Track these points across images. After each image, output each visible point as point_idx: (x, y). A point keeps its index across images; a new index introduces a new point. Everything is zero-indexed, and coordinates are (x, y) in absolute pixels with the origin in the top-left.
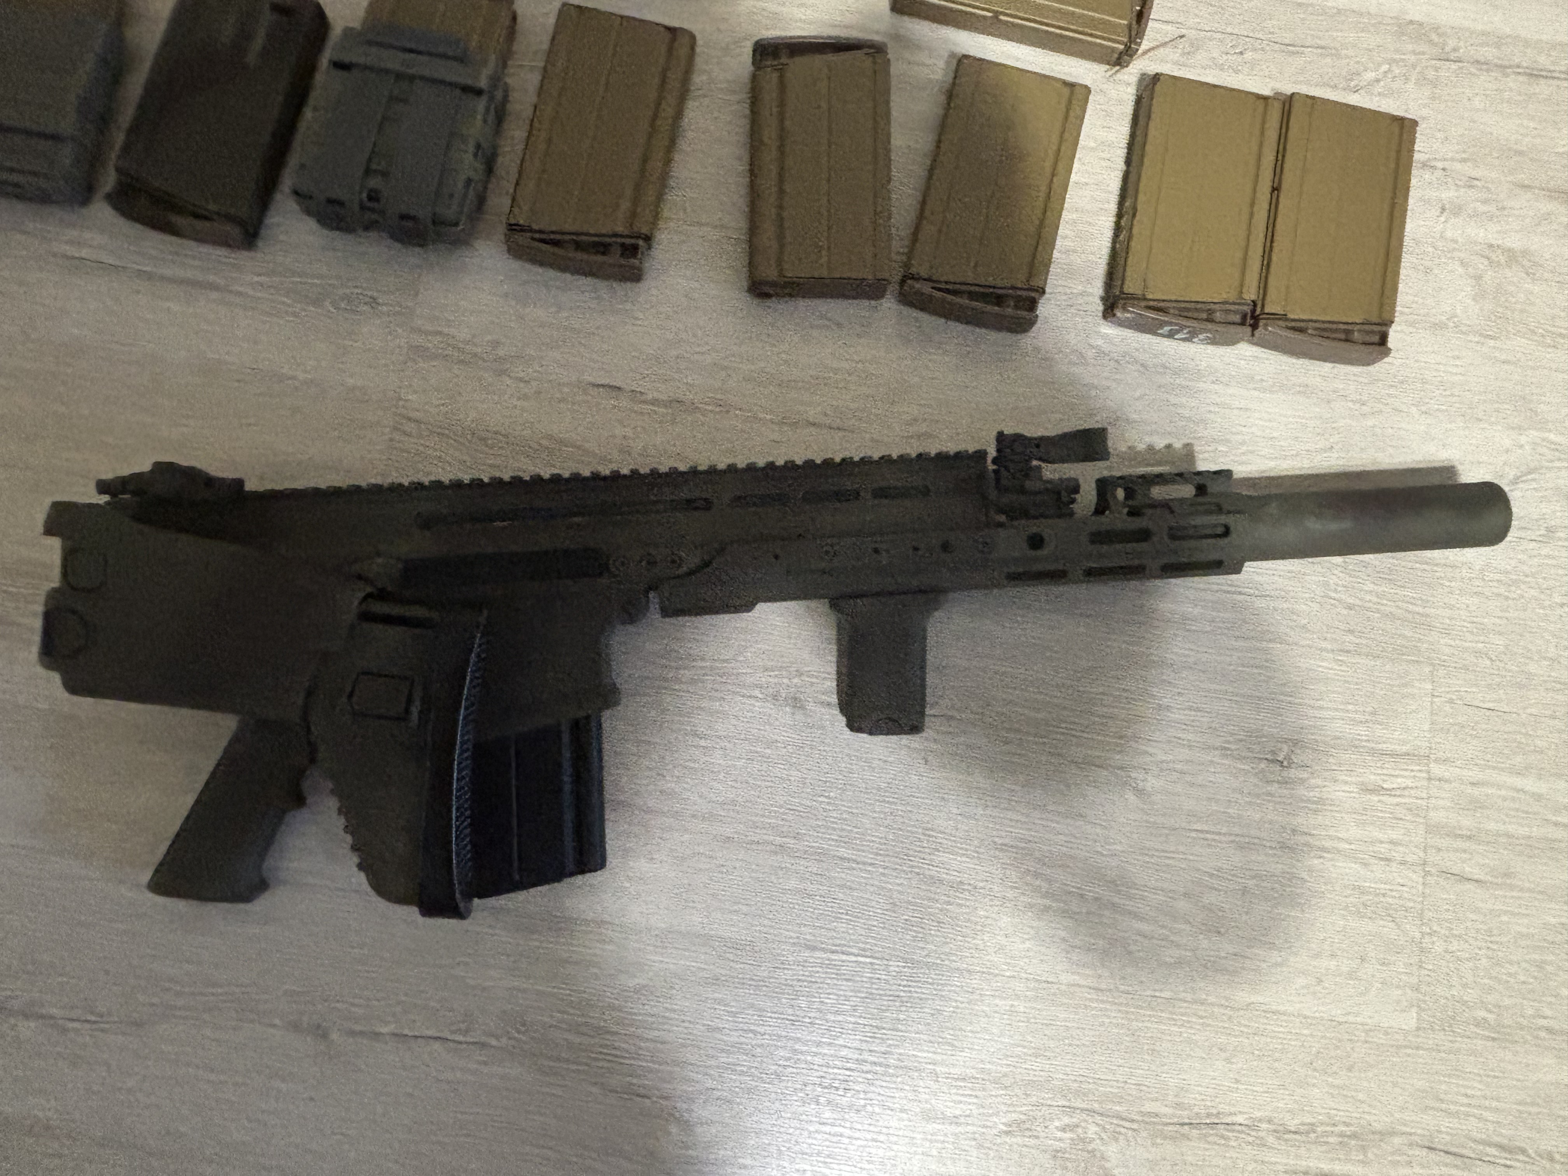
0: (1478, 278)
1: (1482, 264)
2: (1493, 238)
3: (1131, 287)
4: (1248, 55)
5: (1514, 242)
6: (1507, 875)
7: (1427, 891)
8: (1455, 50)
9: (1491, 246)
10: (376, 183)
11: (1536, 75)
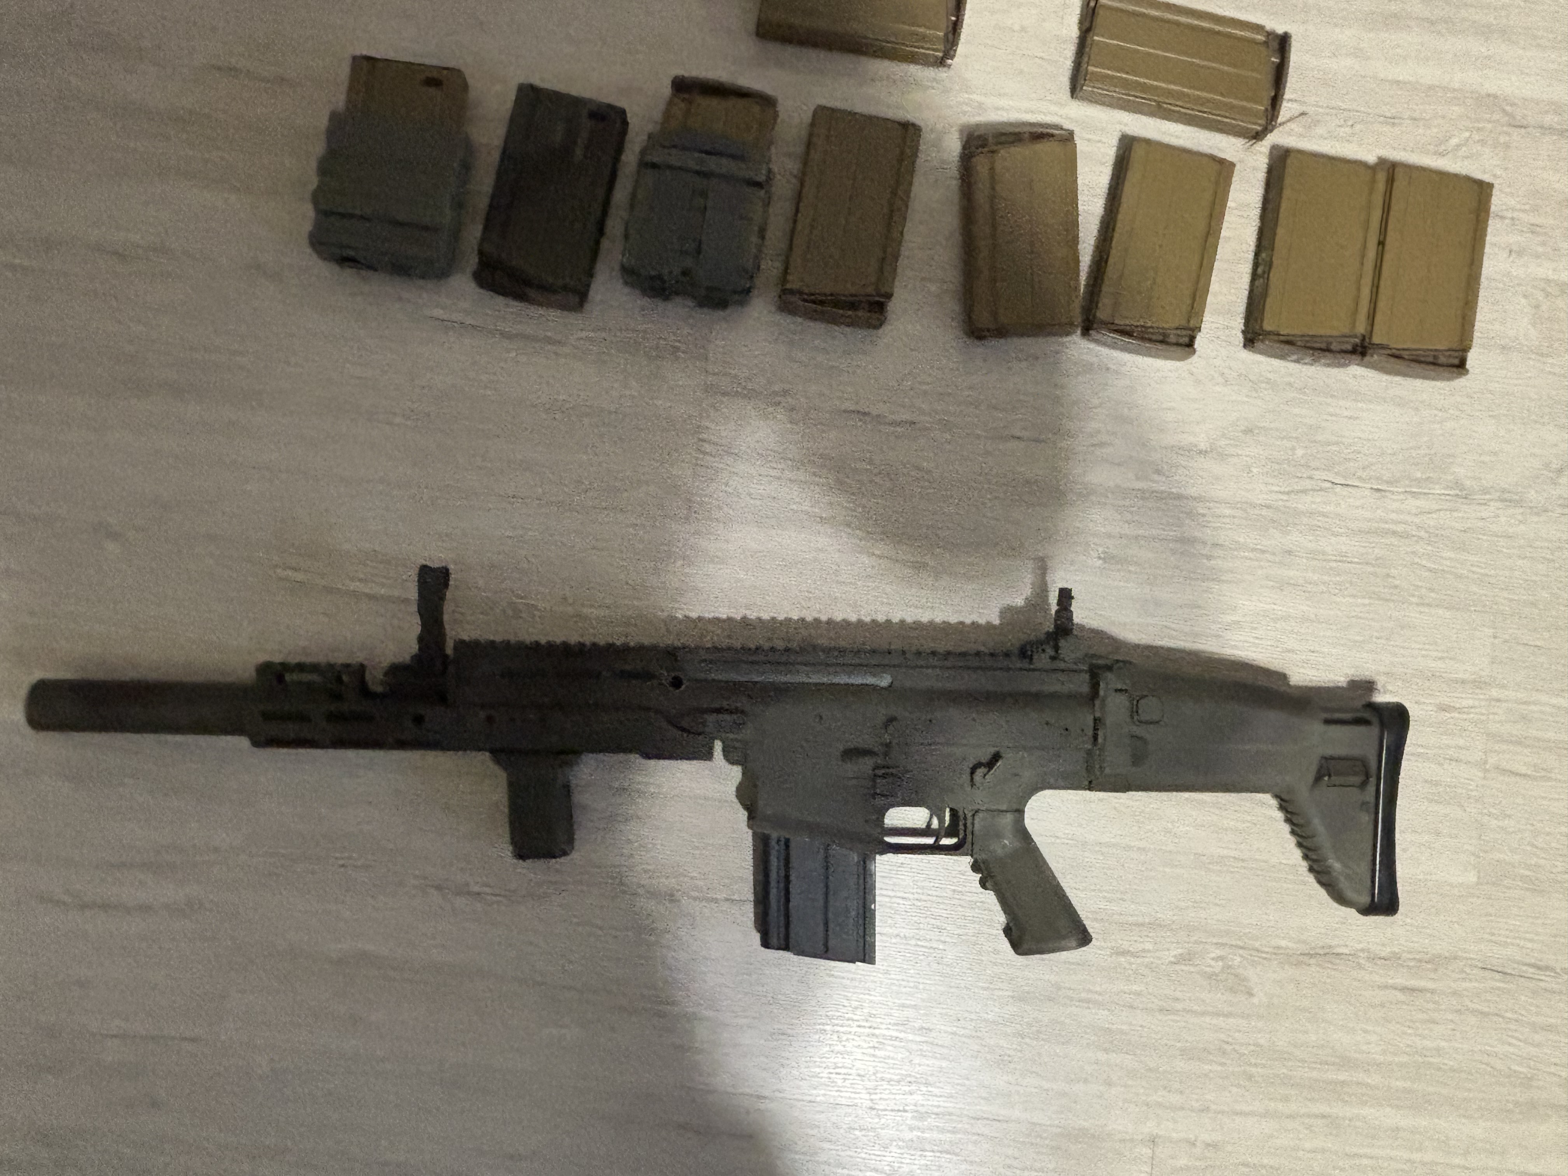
0: (1537, 307)
1: (1540, 296)
2: (1549, 274)
3: (1268, 325)
6: (1545, 770)
8: (1523, 117)
9: (1547, 280)
10: (689, 262)
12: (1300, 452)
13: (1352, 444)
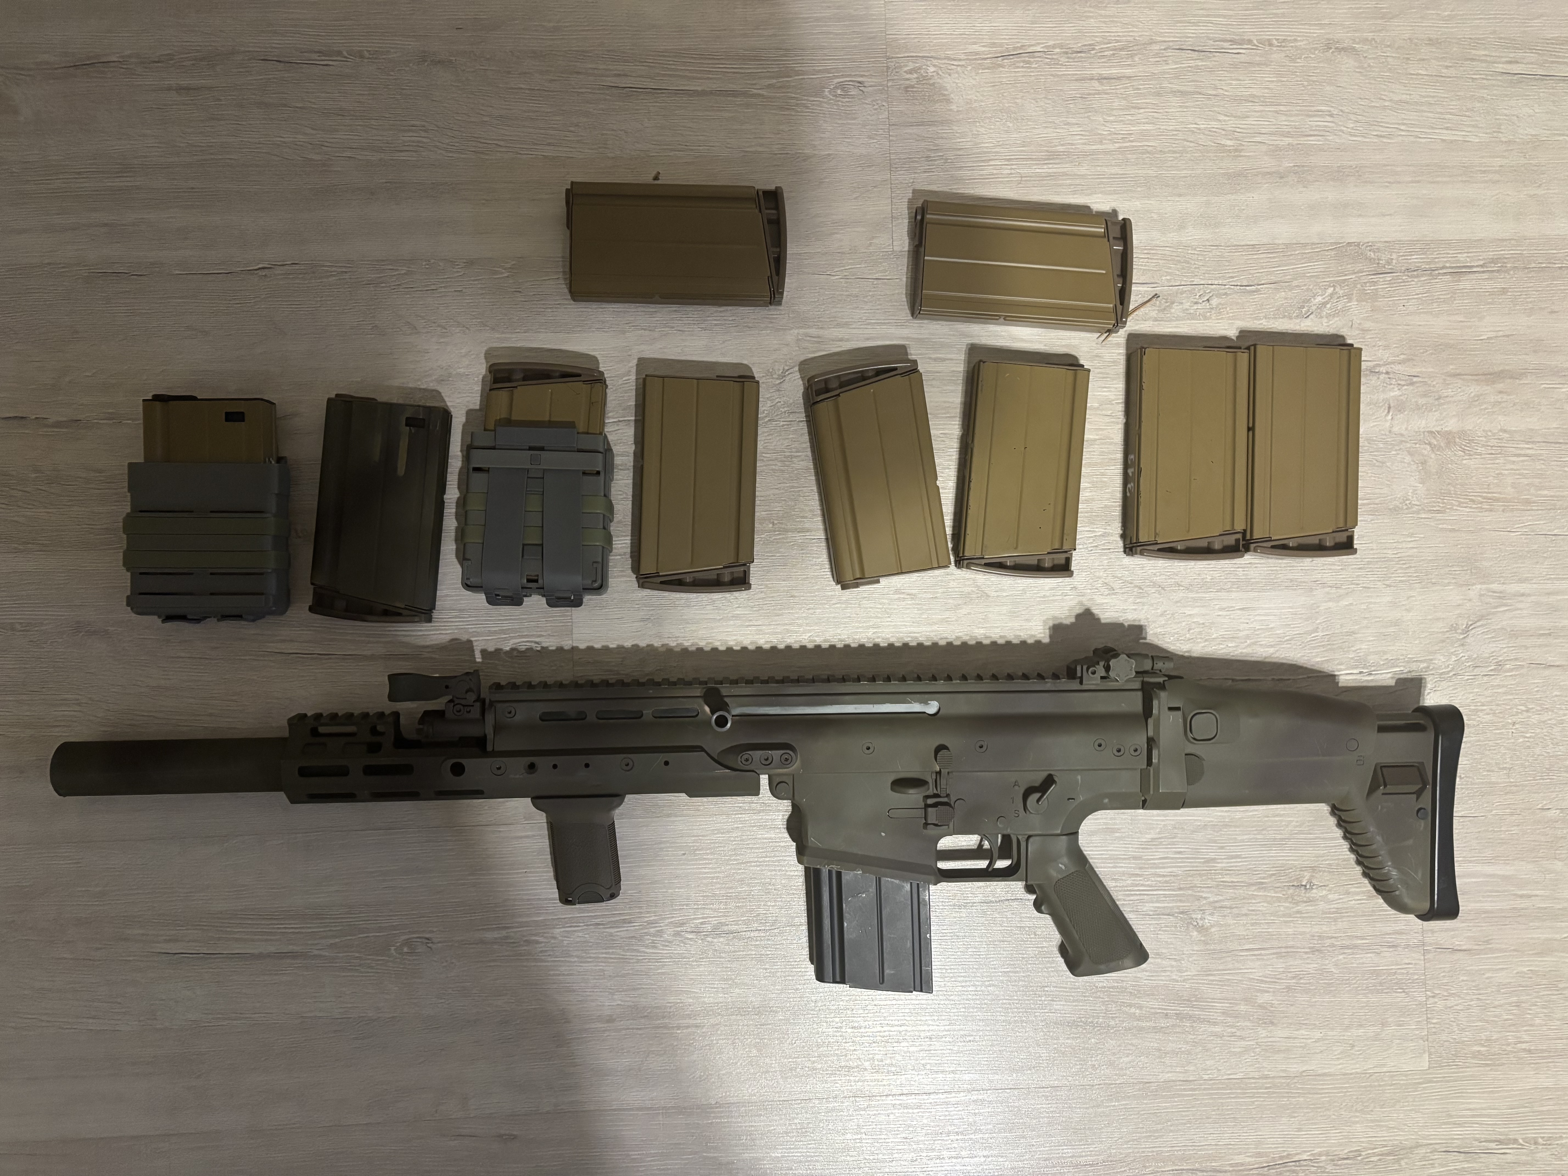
0: (1424, 463)
1: (1426, 450)
2: (1433, 425)
3: (1145, 540)
4: (1215, 302)
5: (1452, 425)
6: (1487, 942)
7: (1427, 965)
8: (1389, 262)
9: (1431, 432)
11: (1459, 272)
13: (1248, 637)
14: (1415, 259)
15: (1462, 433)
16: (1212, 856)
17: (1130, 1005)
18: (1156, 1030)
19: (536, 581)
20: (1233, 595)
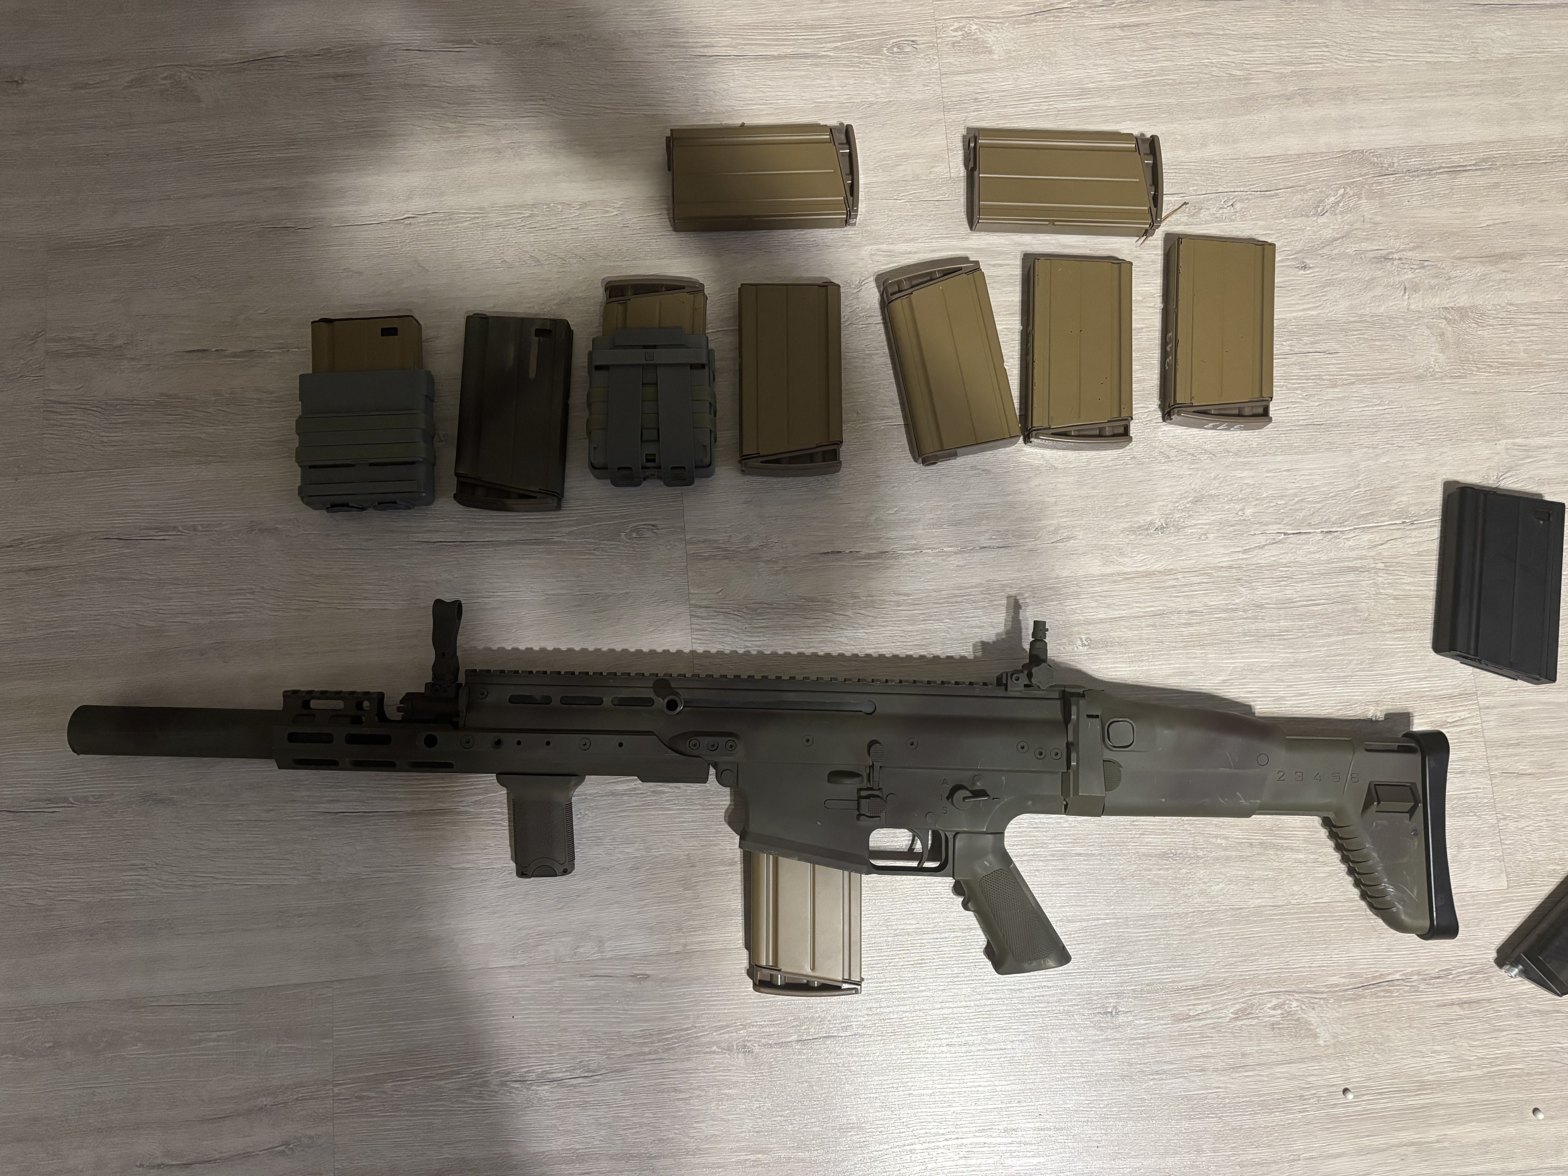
0: (1442, 335)
1: (1443, 324)
2: (1446, 302)
4: (1238, 206)
5: (1463, 301)
6: (1551, 766)
7: (1495, 789)
8: (1391, 165)
9: (1446, 308)
10: (650, 449)
11: (1456, 170)
12: (1249, 512)
13: (1295, 495)
14: (1414, 162)
15: (1474, 308)
16: (1281, 694)
17: (1216, 837)
18: (1243, 859)
19: (654, 461)
20: (1279, 458)
